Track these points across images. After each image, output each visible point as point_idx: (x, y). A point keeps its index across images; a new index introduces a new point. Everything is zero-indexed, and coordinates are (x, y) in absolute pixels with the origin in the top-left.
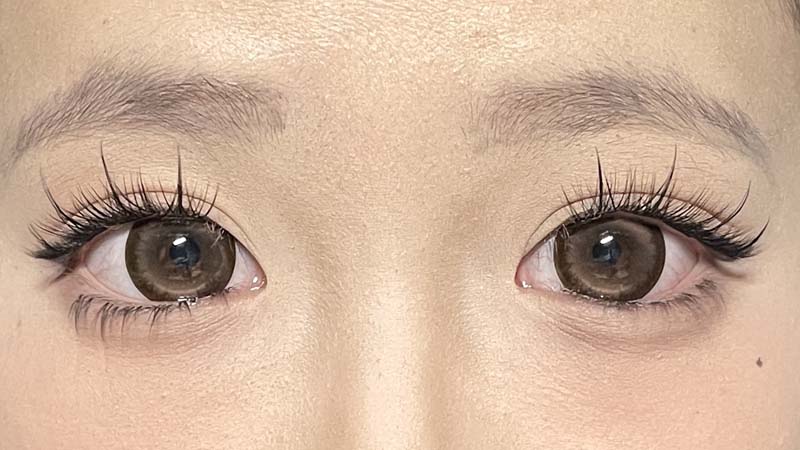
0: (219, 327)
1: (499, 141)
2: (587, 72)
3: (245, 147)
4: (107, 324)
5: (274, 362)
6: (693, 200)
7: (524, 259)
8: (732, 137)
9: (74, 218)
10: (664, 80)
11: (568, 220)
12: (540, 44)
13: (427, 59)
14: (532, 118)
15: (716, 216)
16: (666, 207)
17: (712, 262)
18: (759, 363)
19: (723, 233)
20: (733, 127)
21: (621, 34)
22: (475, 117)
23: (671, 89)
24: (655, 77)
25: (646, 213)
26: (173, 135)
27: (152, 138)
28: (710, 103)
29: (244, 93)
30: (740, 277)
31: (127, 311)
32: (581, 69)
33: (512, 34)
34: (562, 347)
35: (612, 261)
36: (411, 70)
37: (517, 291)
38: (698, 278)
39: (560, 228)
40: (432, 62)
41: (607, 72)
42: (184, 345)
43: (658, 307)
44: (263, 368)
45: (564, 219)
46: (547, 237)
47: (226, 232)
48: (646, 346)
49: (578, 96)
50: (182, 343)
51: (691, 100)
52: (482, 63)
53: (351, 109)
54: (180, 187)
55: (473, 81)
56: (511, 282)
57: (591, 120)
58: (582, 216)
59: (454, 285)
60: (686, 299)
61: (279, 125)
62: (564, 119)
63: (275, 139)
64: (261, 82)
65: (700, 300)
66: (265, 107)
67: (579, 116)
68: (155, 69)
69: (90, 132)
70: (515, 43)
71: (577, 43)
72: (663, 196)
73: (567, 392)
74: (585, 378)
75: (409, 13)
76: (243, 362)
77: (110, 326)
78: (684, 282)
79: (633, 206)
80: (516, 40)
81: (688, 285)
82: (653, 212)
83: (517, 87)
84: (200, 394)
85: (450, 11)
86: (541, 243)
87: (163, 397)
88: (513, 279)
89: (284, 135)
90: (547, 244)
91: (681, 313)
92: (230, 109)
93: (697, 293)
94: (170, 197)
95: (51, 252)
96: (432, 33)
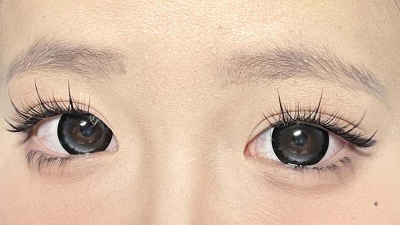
0: (94, 169)
2: (278, 48)
10: (320, 53)
15: (351, 124)
22: (220, 69)
24: (316, 52)
38: (341, 156)
57: (280, 73)
61: (123, 71)
62: (266, 72)
63: (121, 78)
64: (114, 50)
66: (115, 62)
77: (42, 167)
78: (334, 158)
81: (336, 160)
83: (241, 55)
89: (126, 76)
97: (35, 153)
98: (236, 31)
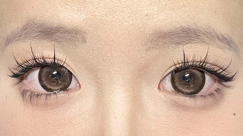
0: (66, 101)
1: (153, 48)
2: (181, 26)
3: (74, 47)
4: (32, 99)
5: (83, 112)
6: (214, 64)
7: (161, 81)
8: (227, 45)
9: (22, 65)
10: (205, 28)
11: (174, 69)
12: (166, 18)
13: (131, 23)
14: (164, 41)
15: (221, 69)
16: (205, 66)
17: (220, 82)
18: (234, 114)
19: (223, 74)
20: (227, 42)
21: (192, 15)
22: (146, 41)
23: (208, 31)
24: (203, 27)
25: (199, 67)
26: (53, 42)
27: (46, 43)
28: (220, 35)
29: (74, 31)
30: (229, 87)
31: (38, 95)
32: (179, 26)
33: (157, 15)
34: (172, 109)
35: (189, 81)
36: (126, 26)
37: (158, 92)
38: (215, 88)
39: (172, 72)
40: (133, 24)
41: (187, 26)
42: (55, 107)
43: (202, 97)
44: (79, 114)
45: (173, 69)
46: (168, 74)
47: (69, 71)
48: (198, 109)
49: (178, 34)
50: (55, 106)
51: (214, 34)
52: (148, 24)
53: (107, 37)
54: (54, 57)
55: (146, 30)
56: (156, 89)
57: (182, 41)
58: (179, 68)
59: (139, 90)
60: (211, 95)
61: (84, 41)
62: (174, 41)
63: (83, 45)
64: (79, 28)
65: (216, 95)
66: (80, 36)
67: (179, 40)
68: (47, 23)
69: (27, 41)
70: (159, 18)
71: (178, 18)
72: (204, 62)
73: (174, 123)
74: (179, 119)
75: (126, 9)
76: (73, 112)
77: (33, 100)
78: (211, 89)
79: (195, 65)
80: (159, 17)
81: (212, 90)
82: (201, 67)
83: (159, 32)
84: (60, 122)
85: (138, 8)
86: (166, 76)
87: (49, 123)
88: (157, 88)
89: (86, 44)
90: (168, 76)
91: (210, 99)
92: (69, 36)
93: (215, 92)
94: (51, 60)
95: (15, 75)
96: (133, 15)
97: (27, 91)
98: (156, 17)
